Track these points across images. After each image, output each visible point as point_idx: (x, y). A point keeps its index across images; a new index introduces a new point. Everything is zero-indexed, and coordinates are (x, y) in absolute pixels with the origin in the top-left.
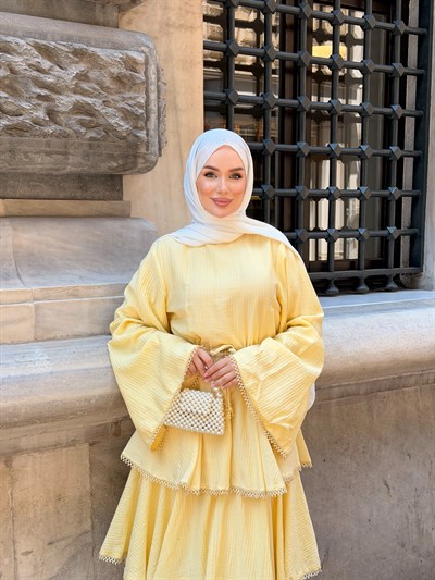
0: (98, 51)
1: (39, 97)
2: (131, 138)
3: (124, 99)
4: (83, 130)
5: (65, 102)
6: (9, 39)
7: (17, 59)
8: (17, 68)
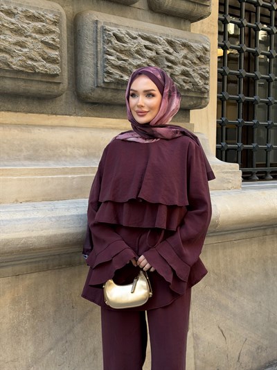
0: (192, 44)
1: (168, 67)
2: (203, 89)
3: (201, 69)
4: (184, 84)
5: (178, 69)
6: (156, 37)
7: (160, 47)
8: (160, 52)
